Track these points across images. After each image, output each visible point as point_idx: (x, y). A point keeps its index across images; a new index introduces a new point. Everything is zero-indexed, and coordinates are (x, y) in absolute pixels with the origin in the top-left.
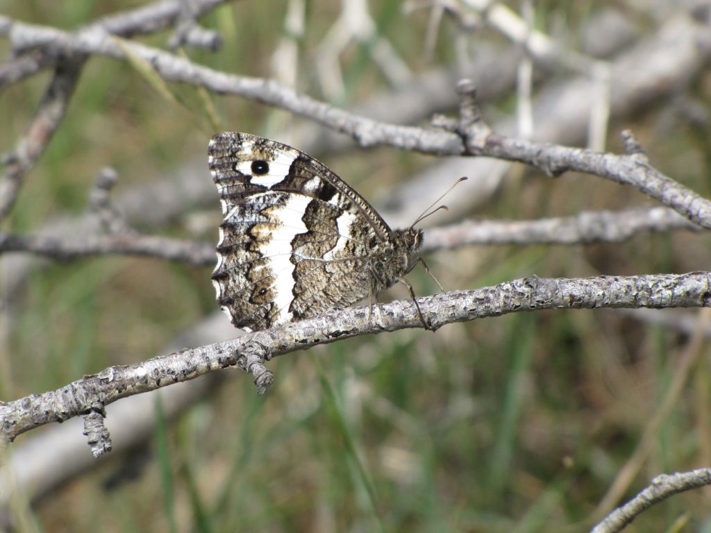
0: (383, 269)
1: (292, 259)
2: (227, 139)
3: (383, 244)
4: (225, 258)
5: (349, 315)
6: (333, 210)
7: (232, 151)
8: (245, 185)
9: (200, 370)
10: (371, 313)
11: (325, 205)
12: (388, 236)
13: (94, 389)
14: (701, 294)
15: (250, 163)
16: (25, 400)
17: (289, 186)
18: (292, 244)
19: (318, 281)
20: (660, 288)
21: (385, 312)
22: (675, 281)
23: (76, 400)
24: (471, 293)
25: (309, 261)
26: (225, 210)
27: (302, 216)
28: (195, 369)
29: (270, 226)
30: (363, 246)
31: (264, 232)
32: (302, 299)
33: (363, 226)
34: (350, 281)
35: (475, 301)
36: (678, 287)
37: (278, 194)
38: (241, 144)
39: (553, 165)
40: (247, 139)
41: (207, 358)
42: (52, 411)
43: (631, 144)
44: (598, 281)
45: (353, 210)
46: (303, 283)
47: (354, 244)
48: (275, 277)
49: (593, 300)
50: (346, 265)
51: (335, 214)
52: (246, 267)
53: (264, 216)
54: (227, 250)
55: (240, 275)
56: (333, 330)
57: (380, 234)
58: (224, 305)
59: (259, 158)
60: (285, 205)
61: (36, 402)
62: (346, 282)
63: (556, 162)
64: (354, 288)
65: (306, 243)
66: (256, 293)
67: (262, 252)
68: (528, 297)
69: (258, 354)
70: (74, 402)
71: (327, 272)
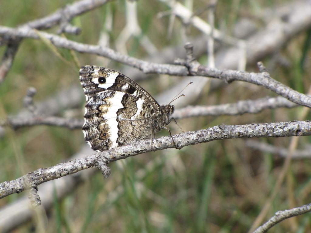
0: (157, 123)
1: (117, 120)
2: (87, 68)
3: (157, 112)
4: (88, 120)
5: (142, 143)
6: (134, 98)
7: (90, 74)
8: (96, 88)
9: (78, 169)
10: (152, 142)
11: (131, 96)
12: (159, 108)
13: (33, 178)
14: (296, 131)
15: (98, 78)
16: (2, 184)
17: (115, 88)
18: (117, 113)
19: (129, 129)
20: (278, 128)
21: (158, 141)
22: (284, 125)
23: (25, 183)
24: (195, 132)
25: (125, 120)
26: (87, 99)
27: (121, 101)
28: (76, 168)
29: (107, 106)
30: (148, 113)
31: (104, 108)
32: (122, 137)
33: (148, 105)
34: (143, 129)
35: (197, 136)
36: (285, 127)
37: (110, 92)
38: (93, 70)
39: (228, 78)
40: (96, 68)
41: (81, 163)
42: (14, 188)
43: (262, 68)
44: (250, 126)
45: (143, 97)
46: (122, 130)
47: (144, 112)
48: (110, 128)
49: (248, 134)
50: (141, 122)
51: (135, 100)
52: (97, 124)
53: (104, 101)
54: (88, 117)
55: (95, 127)
56: (136, 150)
57: (155, 108)
58: (88, 140)
59: (102, 76)
60: (113, 96)
61: (7, 184)
62: (141, 129)
63: (229, 77)
64: (144, 131)
65: (123, 112)
66: (102, 135)
67: (104, 117)
68: (220, 133)
69: (103, 161)
70: (24, 184)
71: (132, 125)
